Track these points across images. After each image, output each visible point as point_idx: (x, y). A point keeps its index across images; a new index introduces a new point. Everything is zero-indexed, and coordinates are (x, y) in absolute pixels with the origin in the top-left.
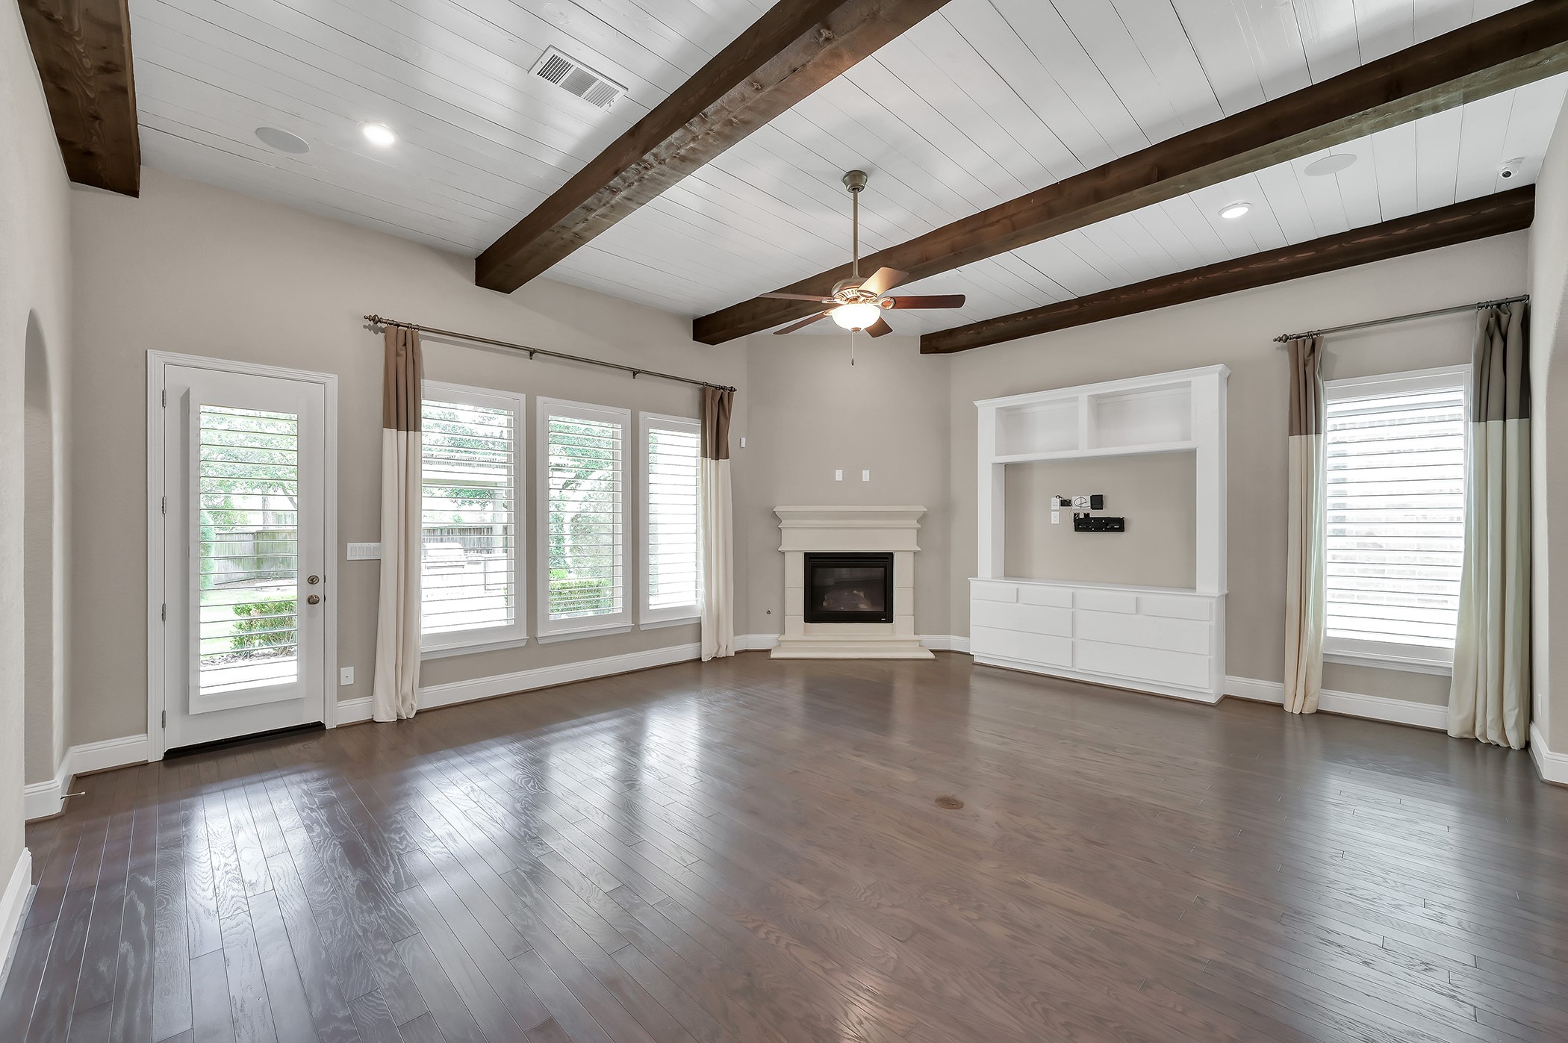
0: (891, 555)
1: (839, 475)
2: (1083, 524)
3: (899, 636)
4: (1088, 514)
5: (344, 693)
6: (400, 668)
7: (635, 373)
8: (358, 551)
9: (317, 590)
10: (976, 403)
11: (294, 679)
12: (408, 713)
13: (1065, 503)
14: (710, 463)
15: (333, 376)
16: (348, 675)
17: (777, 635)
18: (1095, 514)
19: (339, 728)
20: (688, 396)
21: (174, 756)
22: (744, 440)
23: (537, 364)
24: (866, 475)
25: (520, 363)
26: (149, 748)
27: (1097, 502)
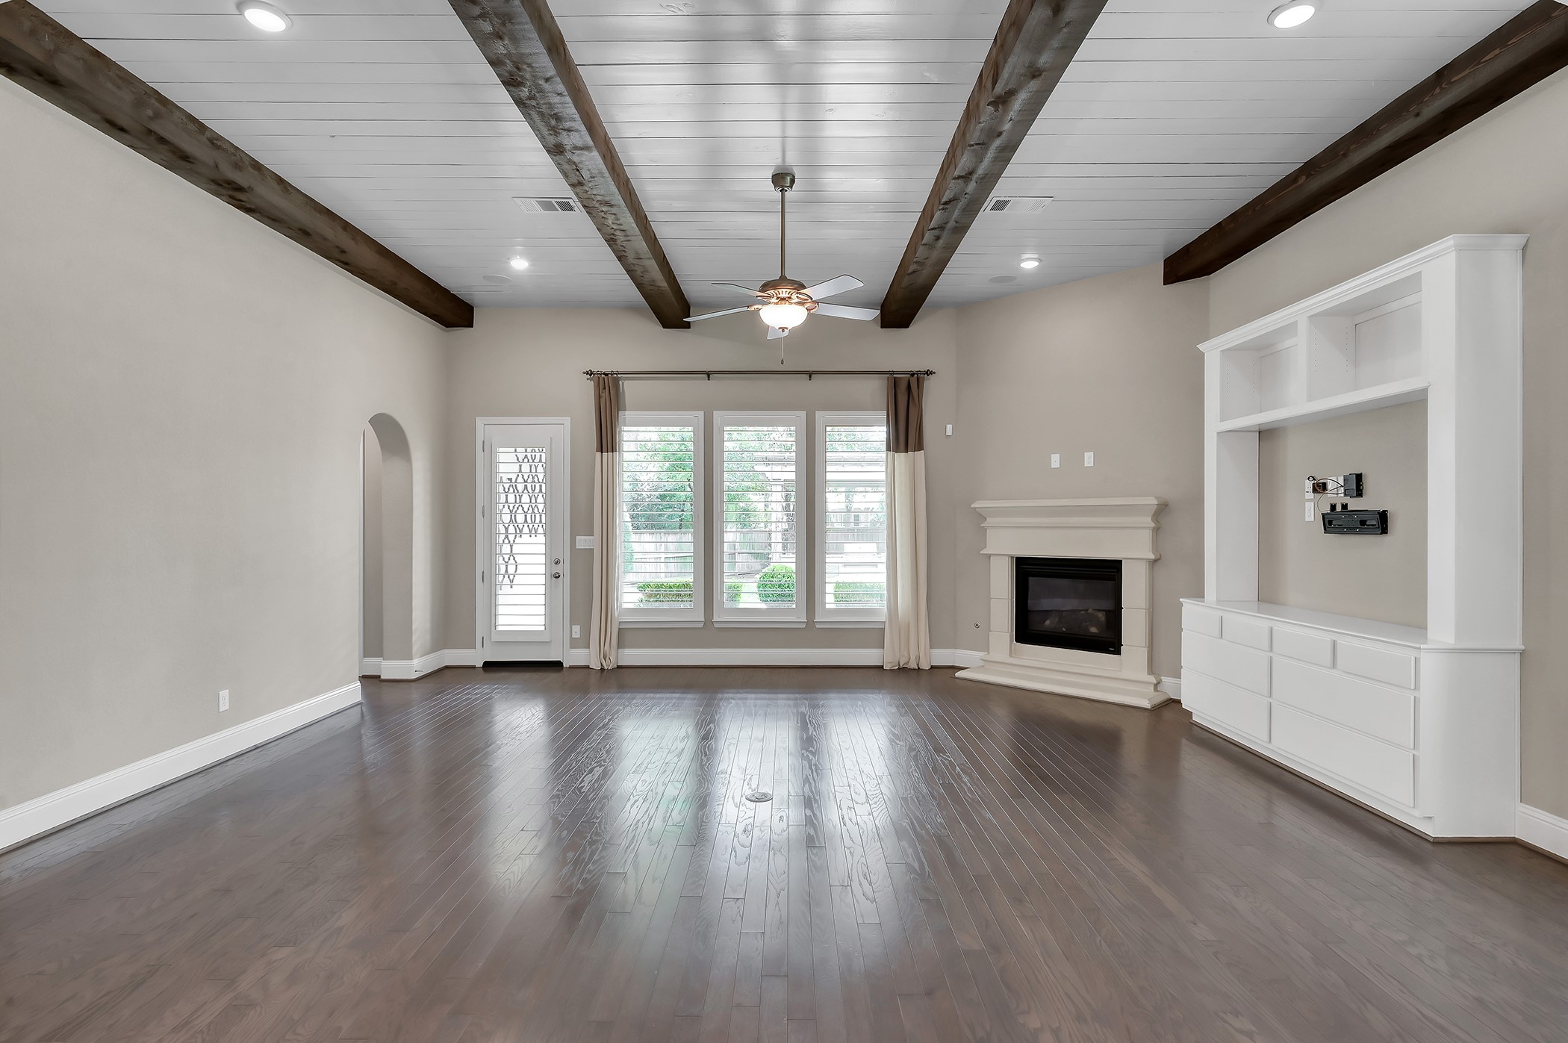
0: (1120, 562)
1: (1055, 461)
2: (1337, 522)
3: (1126, 674)
4: (1347, 504)
5: (574, 643)
6: (604, 631)
7: (811, 375)
8: (582, 542)
9: (558, 569)
10: (1202, 347)
11: (542, 628)
12: (609, 665)
13: (1320, 488)
14: (901, 457)
15: (567, 418)
16: (577, 631)
17: (981, 654)
18: (1354, 504)
19: (571, 667)
20: (875, 389)
21: (489, 666)
22: (949, 427)
23: (714, 383)
24: (1089, 459)
25: (701, 385)
26: (476, 657)
27: (1357, 485)
